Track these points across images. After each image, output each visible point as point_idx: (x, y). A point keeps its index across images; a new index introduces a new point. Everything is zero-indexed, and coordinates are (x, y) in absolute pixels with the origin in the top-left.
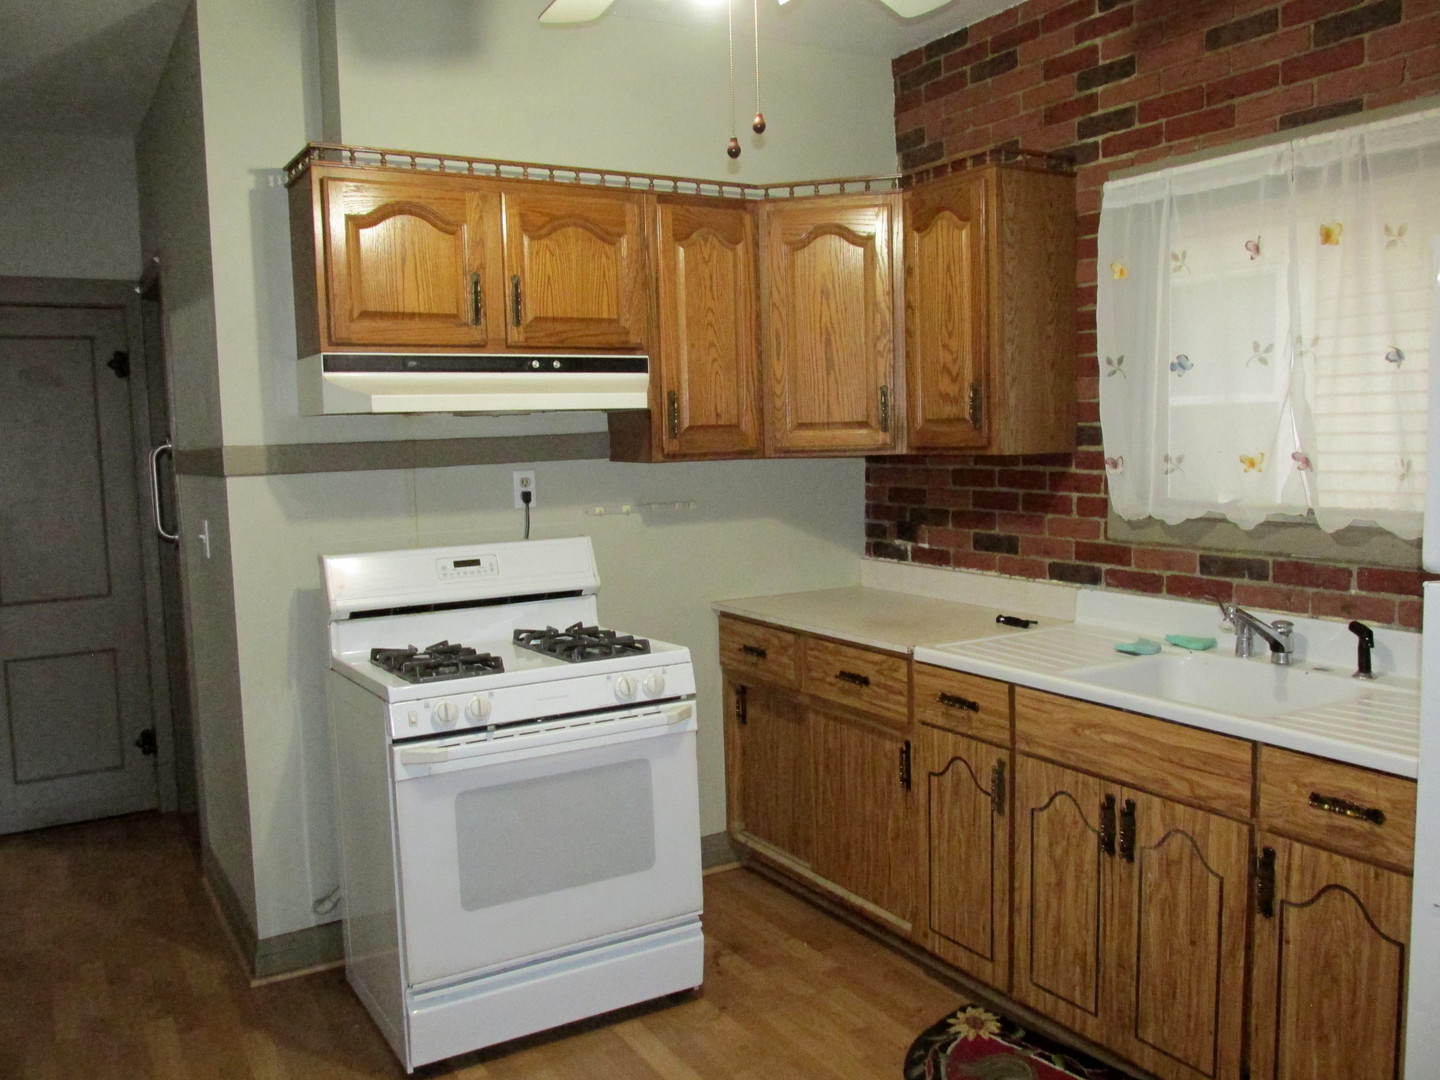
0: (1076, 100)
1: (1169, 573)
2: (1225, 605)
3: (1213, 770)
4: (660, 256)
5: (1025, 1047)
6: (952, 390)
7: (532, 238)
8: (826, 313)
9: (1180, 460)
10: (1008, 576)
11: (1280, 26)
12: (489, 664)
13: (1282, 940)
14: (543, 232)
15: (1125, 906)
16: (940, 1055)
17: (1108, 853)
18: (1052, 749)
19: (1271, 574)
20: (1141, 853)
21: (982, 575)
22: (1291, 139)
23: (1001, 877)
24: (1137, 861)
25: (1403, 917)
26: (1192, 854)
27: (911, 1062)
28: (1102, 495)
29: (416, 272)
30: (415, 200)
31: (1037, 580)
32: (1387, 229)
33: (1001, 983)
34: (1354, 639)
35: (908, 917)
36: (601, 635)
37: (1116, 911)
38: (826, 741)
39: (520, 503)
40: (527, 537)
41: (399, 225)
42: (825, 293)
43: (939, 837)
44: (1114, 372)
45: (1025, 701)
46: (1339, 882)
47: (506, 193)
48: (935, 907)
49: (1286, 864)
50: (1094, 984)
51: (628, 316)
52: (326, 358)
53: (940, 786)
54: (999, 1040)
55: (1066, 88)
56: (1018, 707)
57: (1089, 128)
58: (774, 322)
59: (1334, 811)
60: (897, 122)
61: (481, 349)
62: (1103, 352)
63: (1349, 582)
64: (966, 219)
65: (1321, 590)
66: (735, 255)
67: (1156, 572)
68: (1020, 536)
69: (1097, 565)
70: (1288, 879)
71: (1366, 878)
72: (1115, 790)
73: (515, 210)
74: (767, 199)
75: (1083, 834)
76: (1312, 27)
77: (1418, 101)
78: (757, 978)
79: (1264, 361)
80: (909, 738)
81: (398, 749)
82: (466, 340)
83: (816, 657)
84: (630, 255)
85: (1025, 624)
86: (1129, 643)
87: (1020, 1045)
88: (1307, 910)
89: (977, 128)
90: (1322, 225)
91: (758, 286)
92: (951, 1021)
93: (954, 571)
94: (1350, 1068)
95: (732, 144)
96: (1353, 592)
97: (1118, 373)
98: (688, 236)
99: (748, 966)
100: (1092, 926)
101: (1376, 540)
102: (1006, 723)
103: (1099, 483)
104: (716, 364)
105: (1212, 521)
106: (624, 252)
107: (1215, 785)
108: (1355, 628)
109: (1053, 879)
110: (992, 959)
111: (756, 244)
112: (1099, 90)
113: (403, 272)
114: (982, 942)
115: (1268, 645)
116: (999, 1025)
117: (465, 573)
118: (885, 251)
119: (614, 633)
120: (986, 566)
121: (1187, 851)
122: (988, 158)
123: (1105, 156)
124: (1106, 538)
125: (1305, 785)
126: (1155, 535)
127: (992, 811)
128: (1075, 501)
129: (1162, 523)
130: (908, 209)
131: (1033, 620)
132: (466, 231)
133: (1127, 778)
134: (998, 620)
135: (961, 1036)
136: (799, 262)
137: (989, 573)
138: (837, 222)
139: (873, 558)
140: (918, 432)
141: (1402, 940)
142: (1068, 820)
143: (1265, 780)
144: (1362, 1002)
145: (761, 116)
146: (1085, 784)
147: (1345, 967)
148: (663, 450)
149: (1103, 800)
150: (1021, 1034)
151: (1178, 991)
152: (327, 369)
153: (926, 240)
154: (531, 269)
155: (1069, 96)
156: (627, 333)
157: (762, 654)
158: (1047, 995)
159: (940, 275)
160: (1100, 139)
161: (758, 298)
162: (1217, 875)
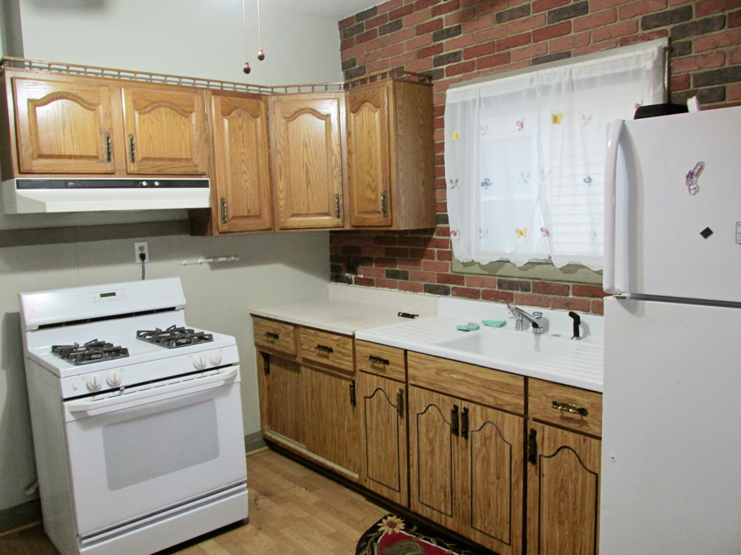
0: (433, 47)
1: (483, 289)
2: (510, 305)
3: (505, 391)
4: (214, 124)
5: (417, 536)
6: (373, 197)
7: (140, 113)
8: (305, 154)
9: (487, 231)
10: (403, 291)
11: (531, 13)
12: (120, 352)
13: (540, 475)
14: (148, 109)
15: (464, 461)
16: (374, 544)
17: (456, 435)
18: (426, 382)
19: (532, 288)
20: (472, 435)
21: (390, 291)
22: (537, 70)
23: (403, 448)
24: (469, 439)
25: (597, 460)
26: (496, 433)
27: (359, 550)
28: (449, 249)
29: (72, 132)
30: (70, 91)
31: (418, 293)
32: (583, 117)
33: (404, 503)
34: (571, 320)
35: (356, 471)
36: (187, 332)
37: (460, 464)
38: (311, 381)
39: (139, 260)
40: (143, 278)
41: (60, 105)
42: (305, 145)
43: (371, 430)
44: (454, 187)
45: (411, 358)
46: (567, 445)
47: (124, 88)
48: (370, 465)
49: (541, 437)
50: (450, 501)
51: (197, 157)
52: (17, 181)
53: (371, 403)
54: (404, 532)
55: (427, 40)
56: (409, 362)
57: (439, 61)
58: (278, 161)
59: (564, 410)
60: (342, 55)
61: (112, 175)
62: (448, 177)
63: (568, 292)
64: (378, 107)
65: (555, 296)
66: (256, 124)
67: (477, 288)
68: (409, 271)
69: (447, 285)
70: (543, 444)
71: (580, 442)
72: (458, 402)
73: (130, 98)
74: (274, 94)
75: (443, 426)
76: (547, 14)
77: (597, 53)
78: (278, 510)
79: (526, 182)
80: (354, 378)
81: (66, 403)
82: (103, 170)
83: (304, 338)
84: (197, 123)
85: (412, 317)
86: (464, 325)
87: (414, 535)
88: (552, 459)
89: (383, 59)
90: (553, 114)
91: (269, 140)
92: (380, 524)
93: (376, 289)
94: (574, 535)
95: (246, 66)
96: (571, 296)
97: (456, 187)
98: (229, 114)
99: (273, 504)
100: (448, 472)
101: (580, 270)
102: (403, 370)
103: (447, 243)
104: (246, 183)
105: (502, 262)
106: (194, 121)
107: (507, 398)
108: (572, 315)
109: (429, 449)
110: (399, 491)
111: (267, 118)
112: (444, 41)
113: (64, 131)
114: (394, 484)
115: (531, 324)
116: (404, 524)
117: (107, 300)
118: (336, 122)
119: (193, 330)
120: (392, 286)
121: (494, 433)
122: (388, 75)
123: (447, 76)
124: (452, 271)
125: (550, 397)
126: (475, 269)
127: (397, 416)
128: (436, 252)
129: (479, 263)
130: (347, 101)
131: (416, 314)
132: (101, 108)
133: (463, 396)
134: (399, 315)
135: (385, 532)
136: (290, 129)
137: (394, 290)
138: (310, 107)
139: (334, 283)
140: (355, 218)
141: (597, 472)
142: (436, 419)
143: (530, 396)
144: (579, 503)
145: (262, 51)
146: (444, 400)
147: (571, 487)
148: (219, 230)
149: (452, 408)
150: (415, 528)
151: (492, 502)
152: (18, 187)
153: (357, 117)
154: (140, 130)
155: (430, 44)
156: (196, 166)
157: (276, 336)
158: (428, 508)
159: (365, 135)
160: (444, 67)
161: (269, 147)
162: (509, 444)
